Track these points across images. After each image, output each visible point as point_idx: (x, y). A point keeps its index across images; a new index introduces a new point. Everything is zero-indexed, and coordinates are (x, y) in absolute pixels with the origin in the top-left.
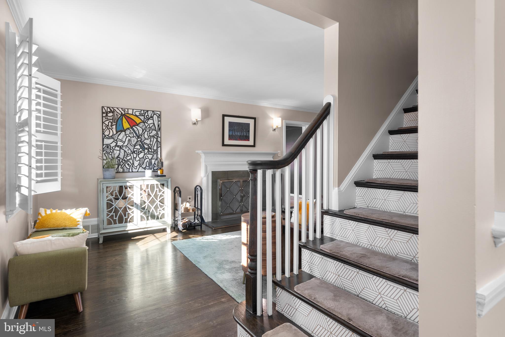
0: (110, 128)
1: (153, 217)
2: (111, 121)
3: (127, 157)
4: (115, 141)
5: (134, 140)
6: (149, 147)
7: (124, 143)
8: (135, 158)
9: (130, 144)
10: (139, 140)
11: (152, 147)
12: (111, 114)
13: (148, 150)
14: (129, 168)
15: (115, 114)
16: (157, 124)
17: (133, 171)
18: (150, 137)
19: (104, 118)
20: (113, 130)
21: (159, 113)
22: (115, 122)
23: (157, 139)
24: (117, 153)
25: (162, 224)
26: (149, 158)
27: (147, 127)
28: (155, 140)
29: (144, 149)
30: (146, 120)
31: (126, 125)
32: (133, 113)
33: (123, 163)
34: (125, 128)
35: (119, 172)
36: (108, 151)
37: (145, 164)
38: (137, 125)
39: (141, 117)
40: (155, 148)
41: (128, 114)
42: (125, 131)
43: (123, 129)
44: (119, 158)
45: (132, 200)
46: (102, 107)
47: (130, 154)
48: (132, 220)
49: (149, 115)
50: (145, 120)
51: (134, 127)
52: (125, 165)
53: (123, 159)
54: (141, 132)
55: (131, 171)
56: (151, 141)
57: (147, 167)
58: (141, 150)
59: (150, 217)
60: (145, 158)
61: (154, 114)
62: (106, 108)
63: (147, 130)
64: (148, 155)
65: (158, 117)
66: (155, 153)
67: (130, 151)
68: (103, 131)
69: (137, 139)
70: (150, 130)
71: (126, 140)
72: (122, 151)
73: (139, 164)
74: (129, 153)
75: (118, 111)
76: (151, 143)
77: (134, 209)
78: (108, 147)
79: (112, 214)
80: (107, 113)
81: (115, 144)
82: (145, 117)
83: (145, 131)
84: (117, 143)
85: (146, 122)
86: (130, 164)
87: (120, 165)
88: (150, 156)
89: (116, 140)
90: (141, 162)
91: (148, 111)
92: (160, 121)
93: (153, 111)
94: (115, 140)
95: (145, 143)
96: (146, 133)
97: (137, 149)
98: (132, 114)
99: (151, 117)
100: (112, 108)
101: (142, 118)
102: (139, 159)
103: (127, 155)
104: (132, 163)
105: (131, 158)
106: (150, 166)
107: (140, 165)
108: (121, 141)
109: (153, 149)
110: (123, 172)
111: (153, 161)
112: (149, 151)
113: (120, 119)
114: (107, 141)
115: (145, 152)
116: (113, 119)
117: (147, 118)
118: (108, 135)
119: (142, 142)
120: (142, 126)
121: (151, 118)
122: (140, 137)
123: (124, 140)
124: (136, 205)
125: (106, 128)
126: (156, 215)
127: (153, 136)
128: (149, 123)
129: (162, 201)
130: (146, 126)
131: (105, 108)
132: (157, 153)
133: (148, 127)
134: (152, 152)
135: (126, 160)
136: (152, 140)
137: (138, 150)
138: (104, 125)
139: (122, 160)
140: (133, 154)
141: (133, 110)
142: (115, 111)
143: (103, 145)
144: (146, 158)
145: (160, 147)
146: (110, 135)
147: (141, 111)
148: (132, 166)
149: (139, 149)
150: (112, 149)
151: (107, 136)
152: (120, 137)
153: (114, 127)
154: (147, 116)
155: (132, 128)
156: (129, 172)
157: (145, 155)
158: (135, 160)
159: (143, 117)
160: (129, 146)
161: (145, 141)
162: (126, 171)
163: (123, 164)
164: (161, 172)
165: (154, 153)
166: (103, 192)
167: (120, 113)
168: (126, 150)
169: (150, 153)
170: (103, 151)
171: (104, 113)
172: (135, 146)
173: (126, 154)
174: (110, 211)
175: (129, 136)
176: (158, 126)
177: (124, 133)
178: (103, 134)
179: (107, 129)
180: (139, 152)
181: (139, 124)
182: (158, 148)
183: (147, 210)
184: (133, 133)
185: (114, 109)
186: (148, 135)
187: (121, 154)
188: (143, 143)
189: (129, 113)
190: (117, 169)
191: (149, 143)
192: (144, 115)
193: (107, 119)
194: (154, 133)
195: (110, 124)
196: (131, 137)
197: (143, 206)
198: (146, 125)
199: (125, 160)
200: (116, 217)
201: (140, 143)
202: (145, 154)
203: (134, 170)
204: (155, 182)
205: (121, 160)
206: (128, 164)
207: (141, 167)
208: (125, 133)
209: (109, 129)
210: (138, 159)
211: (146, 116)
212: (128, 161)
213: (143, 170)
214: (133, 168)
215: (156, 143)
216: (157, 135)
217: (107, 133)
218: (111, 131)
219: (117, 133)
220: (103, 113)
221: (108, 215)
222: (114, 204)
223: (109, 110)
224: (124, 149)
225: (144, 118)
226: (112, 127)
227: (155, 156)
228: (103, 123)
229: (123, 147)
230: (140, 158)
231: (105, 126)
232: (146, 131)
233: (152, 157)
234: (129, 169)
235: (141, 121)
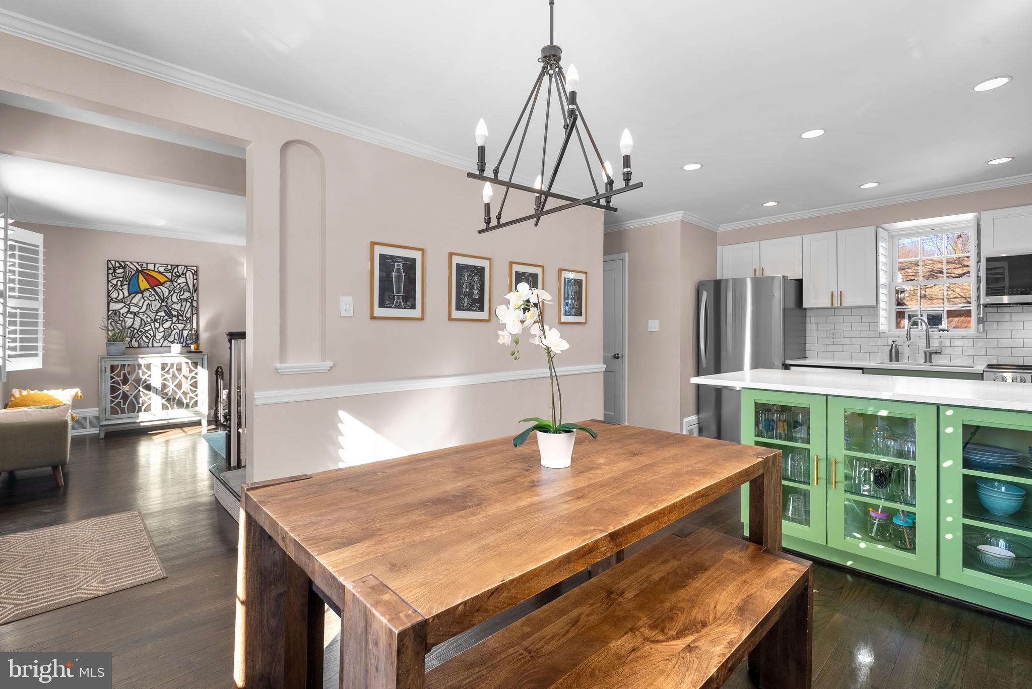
0: (119, 289)
1: (180, 404)
2: (121, 279)
3: (144, 327)
4: (126, 306)
5: (156, 305)
6: (179, 313)
7: (140, 309)
8: (158, 328)
9: (150, 310)
10: (163, 304)
11: (183, 314)
12: (122, 270)
13: (178, 318)
14: (148, 341)
15: (127, 270)
16: (192, 283)
17: (155, 346)
18: (181, 301)
19: (110, 276)
20: (123, 291)
21: (195, 268)
22: (127, 281)
23: (191, 303)
24: (129, 322)
25: (195, 414)
26: (178, 329)
27: (176, 287)
28: (188, 304)
29: (170, 316)
30: (175, 277)
31: (144, 284)
32: (154, 269)
33: (138, 335)
34: (142, 289)
35: (133, 347)
36: (116, 318)
37: (172, 336)
38: (162, 284)
39: (166, 274)
40: (189, 315)
41: (147, 270)
42: (142, 292)
43: (139, 290)
44: (133, 328)
45: (148, 382)
46: (108, 261)
47: (150, 323)
48: (148, 409)
49: (179, 271)
50: (173, 278)
51: (155, 288)
52: (142, 337)
53: (139, 329)
54: (166, 294)
55: (150, 345)
56: (182, 306)
57: (175, 340)
58: (166, 317)
59: (175, 406)
60: (173, 329)
61: (187, 270)
62: (113, 263)
63: (176, 291)
64: (178, 325)
65: (193, 274)
66: (188, 322)
67: (149, 320)
68: (108, 293)
69: (161, 304)
70: (181, 291)
71: (143, 304)
72: (137, 318)
73: (163, 337)
74: (148, 321)
75: (132, 266)
76: (183, 309)
77: (152, 394)
78: (115, 314)
79: (118, 400)
80: (115, 269)
81: (127, 310)
82: (174, 274)
83: (173, 292)
84: (129, 309)
85: (175, 280)
86: (150, 337)
87: (134, 337)
88: (181, 326)
89: (129, 305)
90: (166, 334)
91: (177, 266)
92: (196, 279)
93: (185, 266)
94: (127, 305)
95: (172, 308)
96: (175, 295)
97: (161, 316)
98: (154, 271)
99: (183, 274)
100: (123, 262)
101: (169, 275)
102: (164, 330)
103: (145, 324)
104: (152, 335)
105: (152, 328)
106: (180, 339)
107: (165, 338)
108: (136, 305)
109: (185, 316)
110: (139, 347)
111: (185, 333)
112: (178, 319)
113: (134, 277)
114: (114, 306)
115: (172, 321)
116: (124, 276)
117: (177, 275)
118: (116, 299)
119: (168, 308)
120: (169, 287)
121: (183, 275)
122: (166, 300)
123: (140, 304)
124: (155, 389)
125: (114, 289)
126: (185, 403)
127: (186, 300)
128: (179, 281)
129: (195, 385)
130: (175, 286)
131: (111, 262)
132: (191, 322)
133: (177, 288)
134: (183, 320)
135: (144, 331)
136: (184, 304)
137: (162, 317)
138: (110, 284)
139: (138, 331)
140: (154, 322)
141: (155, 264)
142: (128, 265)
143: (109, 311)
144: (175, 329)
145: (196, 313)
146: (119, 298)
147: (167, 266)
148: (153, 339)
149: (164, 317)
150: (121, 316)
151: (114, 299)
152: (135, 301)
153: (126, 287)
154: (177, 273)
155: (153, 288)
156: (148, 347)
157: (173, 325)
158: (156, 331)
159: (171, 274)
160: (148, 312)
161: (173, 306)
162: (143, 345)
163: (138, 337)
164: (196, 348)
165: (186, 322)
166: (105, 372)
167: (135, 269)
168: (144, 318)
169: (180, 321)
170: (108, 319)
171: (110, 269)
172: (157, 313)
173: (143, 323)
174: (116, 397)
175: (149, 300)
176: (194, 285)
177: (140, 295)
178: (109, 296)
179: (115, 290)
180: (163, 321)
181: (164, 283)
182: (193, 315)
183: (171, 396)
184: (154, 296)
185: (126, 264)
186: (178, 298)
187: (135, 323)
188: (170, 308)
189: (149, 268)
190: (130, 343)
191: (179, 308)
192: (171, 271)
193: (115, 276)
194: (187, 295)
195: (119, 283)
196: (151, 301)
197: (165, 391)
198: (175, 284)
199: (141, 331)
200: (124, 404)
201: (166, 309)
202: (172, 323)
203: (156, 344)
204: (183, 360)
205: (136, 331)
206: (147, 337)
207: (166, 341)
208: (143, 295)
209: (117, 290)
210: (161, 329)
211: (175, 273)
212: (147, 333)
213: (169, 344)
214: (154, 341)
215: (190, 309)
216: (192, 298)
217: (114, 295)
218: (120, 292)
219: (129, 296)
220: (109, 269)
221: (112, 402)
222: (121, 387)
223: (117, 265)
224: (141, 316)
225: (172, 275)
226: (123, 287)
227: (188, 326)
228: (108, 282)
229: (138, 314)
230: (165, 329)
231: (112, 286)
232: (174, 292)
233: (184, 327)
234: (148, 343)
235: (167, 279)
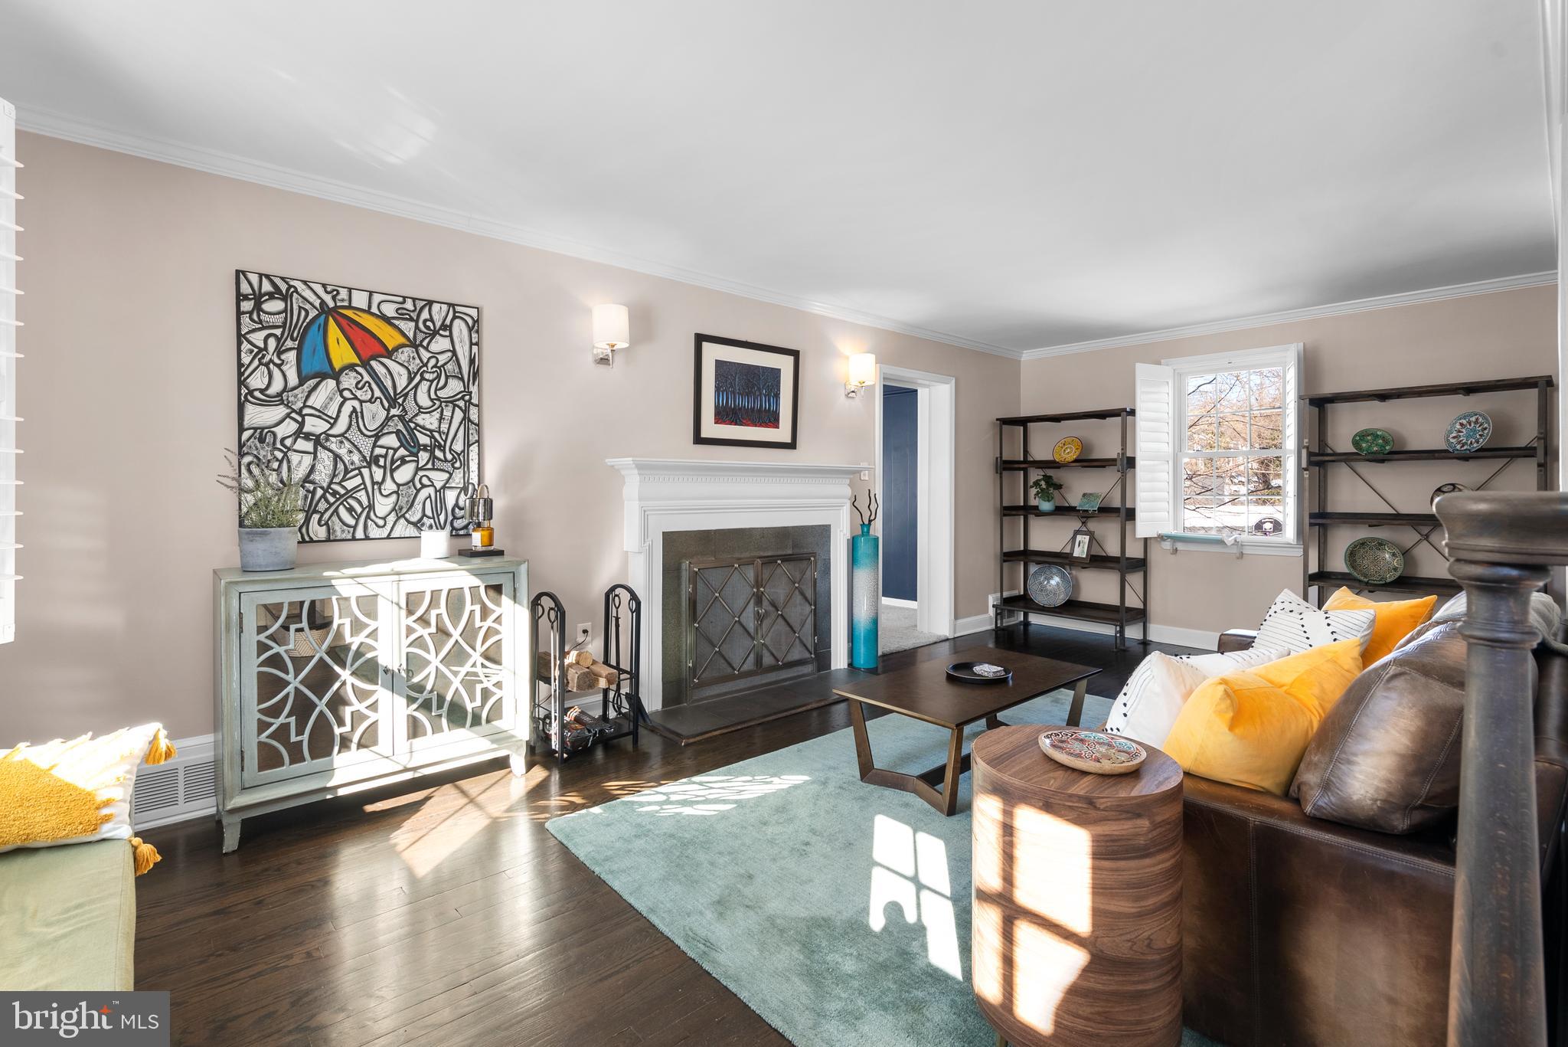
0: (271, 361)
1: (457, 715)
2: (278, 332)
3: (343, 480)
4: (293, 415)
5: (375, 415)
6: (436, 440)
7: (332, 426)
8: (380, 484)
9: (360, 430)
10: (393, 412)
11: (445, 441)
12: (276, 305)
13: (432, 453)
14: (352, 522)
15: (295, 307)
16: (467, 354)
17: (372, 536)
18: (438, 403)
19: (245, 319)
20: (284, 368)
21: (474, 313)
22: (293, 339)
23: (465, 411)
24: (301, 465)
25: (493, 742)
26: (433, 485)
27: (426, 365)
28: (459, 415)
29: (414, 448)
30: (423, 336)
31: (341, 352)
32: (370, 307)
33: (326, 506)
34: (337, 365)
35: (312, 541)
36: (264, 453)
37: (418, 507)
38: (389, 354)
39: (402, 324)
40: (458, 447)
41: (350, 307)
42: (336, 376)
43: (327, 369)
44: (312, 482)
45: (369, 655)
46: (238, 272)
47: (359, 469)
48: (368, 741)
49: (436, 317)
50: (420, 336)
51: (373, 363)
52: (336, 511)
53: (329, 487)
54: (402, 382)
55: (360, 534)
56: (441, 419)
57: (425, 519)
58: (402, 452)
59: (444, 721)
60: (419, 486)
61: (455, 318)
62: (254, 278)
63: (427, 376)
64: (431, 474)
65: (470, 330)
66: (457, 465)
67: (356, 457)
68: (240, 374)
69: (388, 411)
70: (439, 377)
71: (339, 411)
72: (323, 454)
73: (394, 509)
74: (352, 463)
75: (308, 294)
76: (444, 427)
77: (382, 694)
78: (262, 440)
79: (282, 720)
80: (258, 299)
81: (294, 426)
82: (421, 325)
83: (418, 378)
84: (302, 424)
85: (425, 343)
86: (359, 509)
87: (315, 511)
88: (439, 478)
89: (299, 413)
90: (403, 501)
91: (430, 303)
92: (477, 344)
93: (451, 305)
94: (294, 411)
95: (417, 425)
96: (425, 385)
97: (388, 448)
98: (368, 312)
99: (444, 327)
100: (283, 279)
101: (408, 327)
102: (394, 488)
103: (347, 472)
104: (365, 503)
105: (364, 483)
106: (438, 516)
107: (399, 512)
108: (321, 414)
109: (450, 449)
110: (328, 540)
111: (451, 497)
112: (433, 457)
113: (315, 327)
114: (257, 416)
115: (418, 461)
116: (285, 323)
117: (428, 328)
118: (262, 391)
119: (405, 423)
120: (409, 361)
121: (445, 330)
122: (400, 401)
123: (332, 411)
124: (389, 675)
125: (256, 362)
126: (469, 710)
127: (452, 401)
128: (434, 347)
129: (492, 657)
130: (425, 361)
131: (250, 276)
132: (465, 465)
133: (430, 365)
134: (446, 460)
135: (342, 491)
136: (447, 413)
137: (391, 452)
138: (245, 346)
139: (326, 491)
140: (369, 467)
141: (371, 293)
142: (296, 291)
143: (241, 429)
144: (424, 486)
145: (478, 441)
146: (272, 391)
147: (404, 302)
148: (368, 517)
149: (396, 450)
150: (279, 445)
151: (257, 394)
152: (317, 400)
153: (291, 356)
154: (429, 324)
155: (365, 364)
156: (354, 539)
157: (421, 473)
158: (377, 492)
159: (413, 324)
160: (353, 434)
161: (419, 420)
162: (339, 535)
163: (327, 510)
164: (486, 540)
165: (453, 465)
166: (241, 631)
167: (317, 303)
168: (343, 452)
169: (438, 464)
170: (241, 455)
171: (246, 298)
172: (377, 437)
173: (341, 466)
174: (275, 711)
175: (356, 398)
176: (472, 361)
177: (331, 383)
178: (241, 383)
179: (261, 364)
180: (393, 462)
181: (396, 349)
182: (469, 446)
183: (431, 691)
184: (370, 384)
185: (290, 286)
186: (433, 396)
187: (319, 467)
188: (412, 425)
189: (353, 305)
190: (304, 530)
191: (434, 426)
192: (414, 315)
193: (260, 322)
194: (454, 387)
195: (272, 343)
196: (361, 402)
197: (416, 680)
198: (425, 355)
199: (335, 493)
200: (300, 732)
201: (401, 427)
202: (418, 469)
203: (374, 532)
204: (463, 578)
205: (320, 492)
206: (351, 510)
207: (402, 521)
208: (338, 383)
209: (267, 365)
210: (389, 486)
211: (425, 321)
212: (351, 496)
213: (411, 531)
214: (370, 522)
215: (462, 426)
216: (467, 398)
217: (257, 381)
218: (276, 372)
219: (301, 384)
220: (240, 297)
221: (262, 726)
222: (290, 677)
223: (267, 287)
224: (333, 447)
225: (417, 327)
226: (283, 357)
227: (458, 476)
228: (240, 337)
229: (327, 440)
230: (398, 485)
231: (251, 351)
232: (423, 378)
233: (448, 481)
234: (355, 527)
235: (403, 340)
